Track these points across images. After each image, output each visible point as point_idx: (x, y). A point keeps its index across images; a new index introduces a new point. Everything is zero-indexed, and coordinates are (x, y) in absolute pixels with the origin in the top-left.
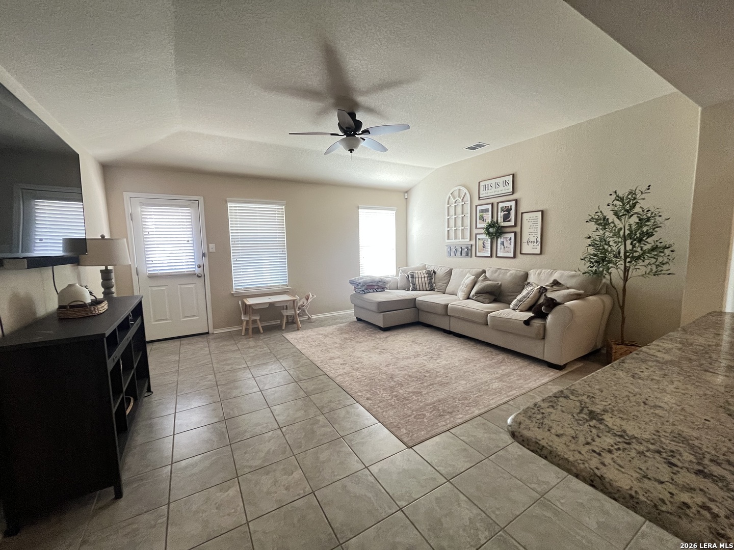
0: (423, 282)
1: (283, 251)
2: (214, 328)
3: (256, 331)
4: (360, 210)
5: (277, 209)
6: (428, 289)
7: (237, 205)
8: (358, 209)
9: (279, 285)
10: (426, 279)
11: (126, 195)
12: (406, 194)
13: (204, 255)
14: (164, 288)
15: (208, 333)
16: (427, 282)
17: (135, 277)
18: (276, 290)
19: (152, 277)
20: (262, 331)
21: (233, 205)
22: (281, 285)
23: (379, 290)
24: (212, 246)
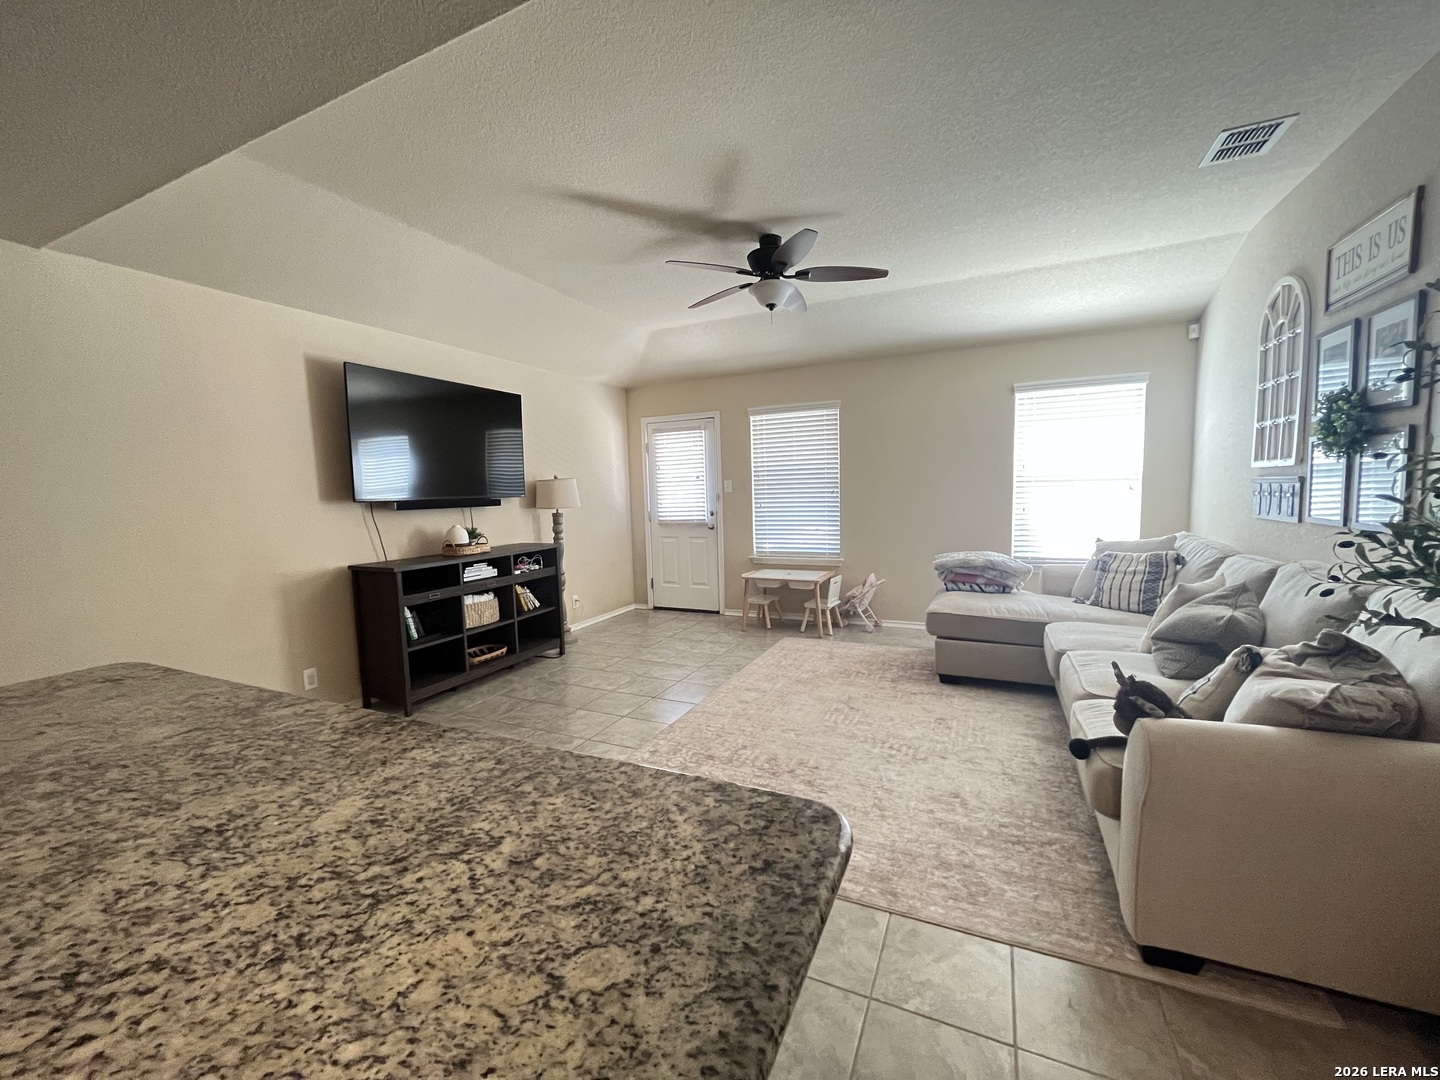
0: (1125, 587)
1: (833, 492)
2: (726, 606)
3: (760, 624)
4: (1018, 396)
5: (827, 415)
6: (1134, 607)
7: (764, 417)
8: (1013, 394)
9: (825, 554)
10: (1138, 578)
11: (644, 421)
12: (1194, 326)
13: (718, 497)
14: (674, 540)
15: (718, 612)
16: (1136, 586)
17: (647, 523)
18: (818, 561)
19: (664, 524)
20: (769, 626)
21: (758, 418)
22: (830, 554)
23: (991, 589)
24: (729, 484)
